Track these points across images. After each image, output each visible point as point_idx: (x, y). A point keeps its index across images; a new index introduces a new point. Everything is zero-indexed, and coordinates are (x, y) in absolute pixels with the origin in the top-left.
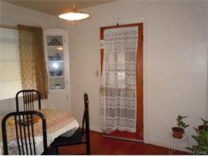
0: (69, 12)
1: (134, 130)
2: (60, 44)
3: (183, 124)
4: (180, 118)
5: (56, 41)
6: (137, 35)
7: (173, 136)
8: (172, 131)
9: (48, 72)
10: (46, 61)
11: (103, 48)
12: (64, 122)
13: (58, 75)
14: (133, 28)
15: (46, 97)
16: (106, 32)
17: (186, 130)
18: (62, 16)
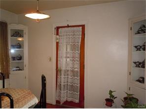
0: (34, 13)
1: (77, 101)
2: (21, 36)
3: (113, 96)
4: (111, 92)
5: (18, 34)
6: (81, 33)
7: (106, 105)
8: (105, 101)
9: (10, 57)
10: (9, 48)
11: (58, 41)
12: (26, 99)
13: (18, 60)
14: (78, 28)
15: (8, 78)
16: (60, 30)
17: (115, 100)
18: (28, 15)
